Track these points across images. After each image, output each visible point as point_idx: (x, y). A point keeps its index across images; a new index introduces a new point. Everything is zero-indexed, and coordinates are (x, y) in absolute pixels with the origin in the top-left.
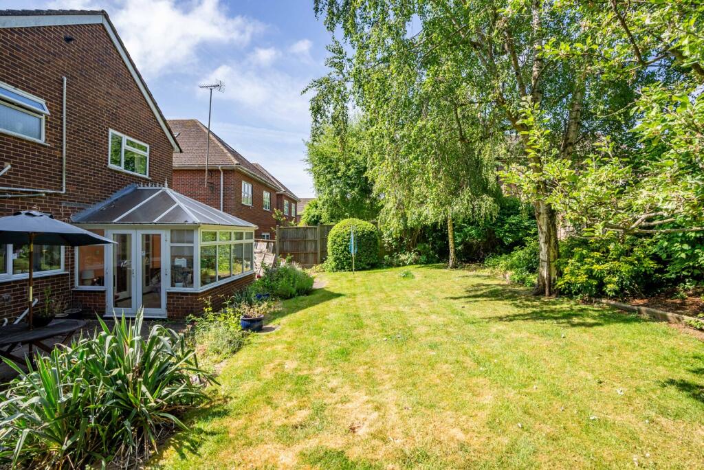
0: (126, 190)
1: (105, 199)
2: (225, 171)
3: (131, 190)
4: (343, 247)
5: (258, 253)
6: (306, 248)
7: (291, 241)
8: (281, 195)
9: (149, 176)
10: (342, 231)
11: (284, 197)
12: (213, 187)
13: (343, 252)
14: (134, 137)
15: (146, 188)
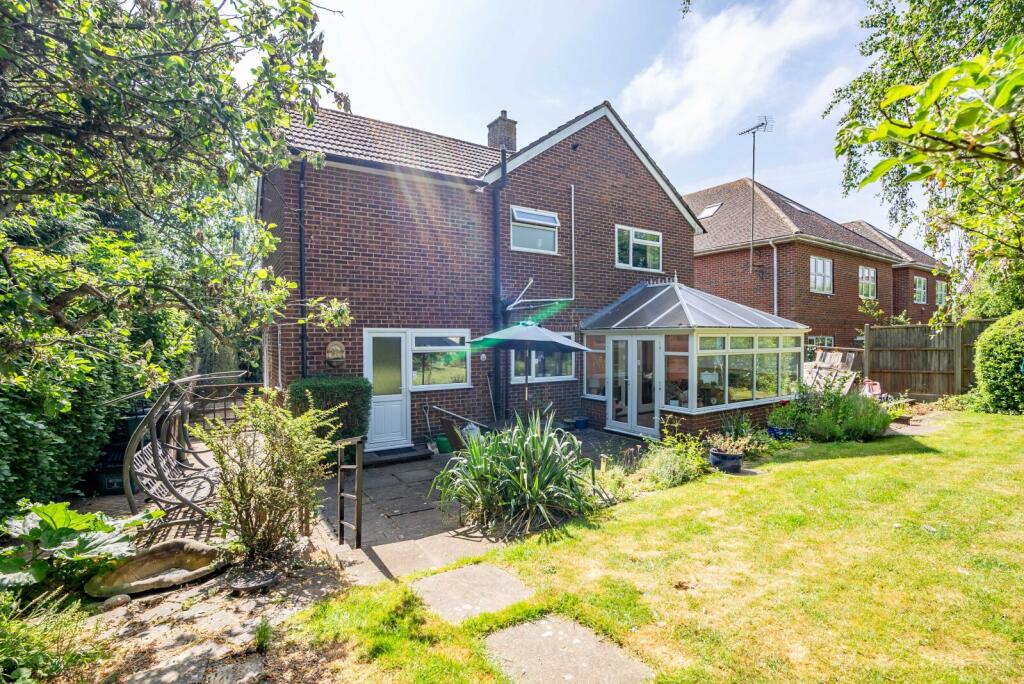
0: (635, 290)
1: (611, 302)
2: (779, 246)
3: (640, 289)
4: (1011, 365)
5: (826, 369)
6: (926, 364)
7: (894, 351)
8: (906, 269)
9: (663, 270)
10: (1009, 332)
11: (911, 272)
12: (763, 272)
13: (1012, 374)
14: (643, 228)
15: (656, 285)
